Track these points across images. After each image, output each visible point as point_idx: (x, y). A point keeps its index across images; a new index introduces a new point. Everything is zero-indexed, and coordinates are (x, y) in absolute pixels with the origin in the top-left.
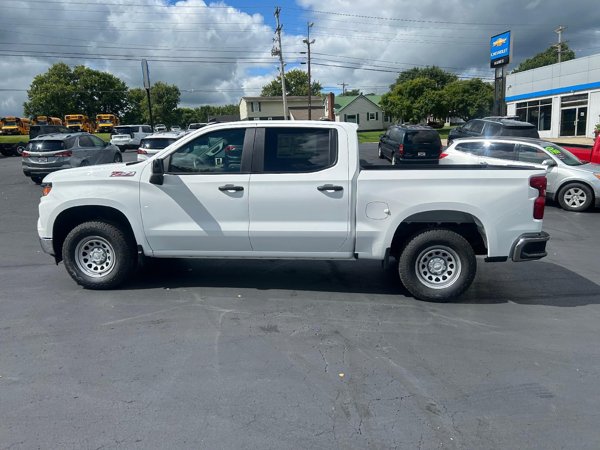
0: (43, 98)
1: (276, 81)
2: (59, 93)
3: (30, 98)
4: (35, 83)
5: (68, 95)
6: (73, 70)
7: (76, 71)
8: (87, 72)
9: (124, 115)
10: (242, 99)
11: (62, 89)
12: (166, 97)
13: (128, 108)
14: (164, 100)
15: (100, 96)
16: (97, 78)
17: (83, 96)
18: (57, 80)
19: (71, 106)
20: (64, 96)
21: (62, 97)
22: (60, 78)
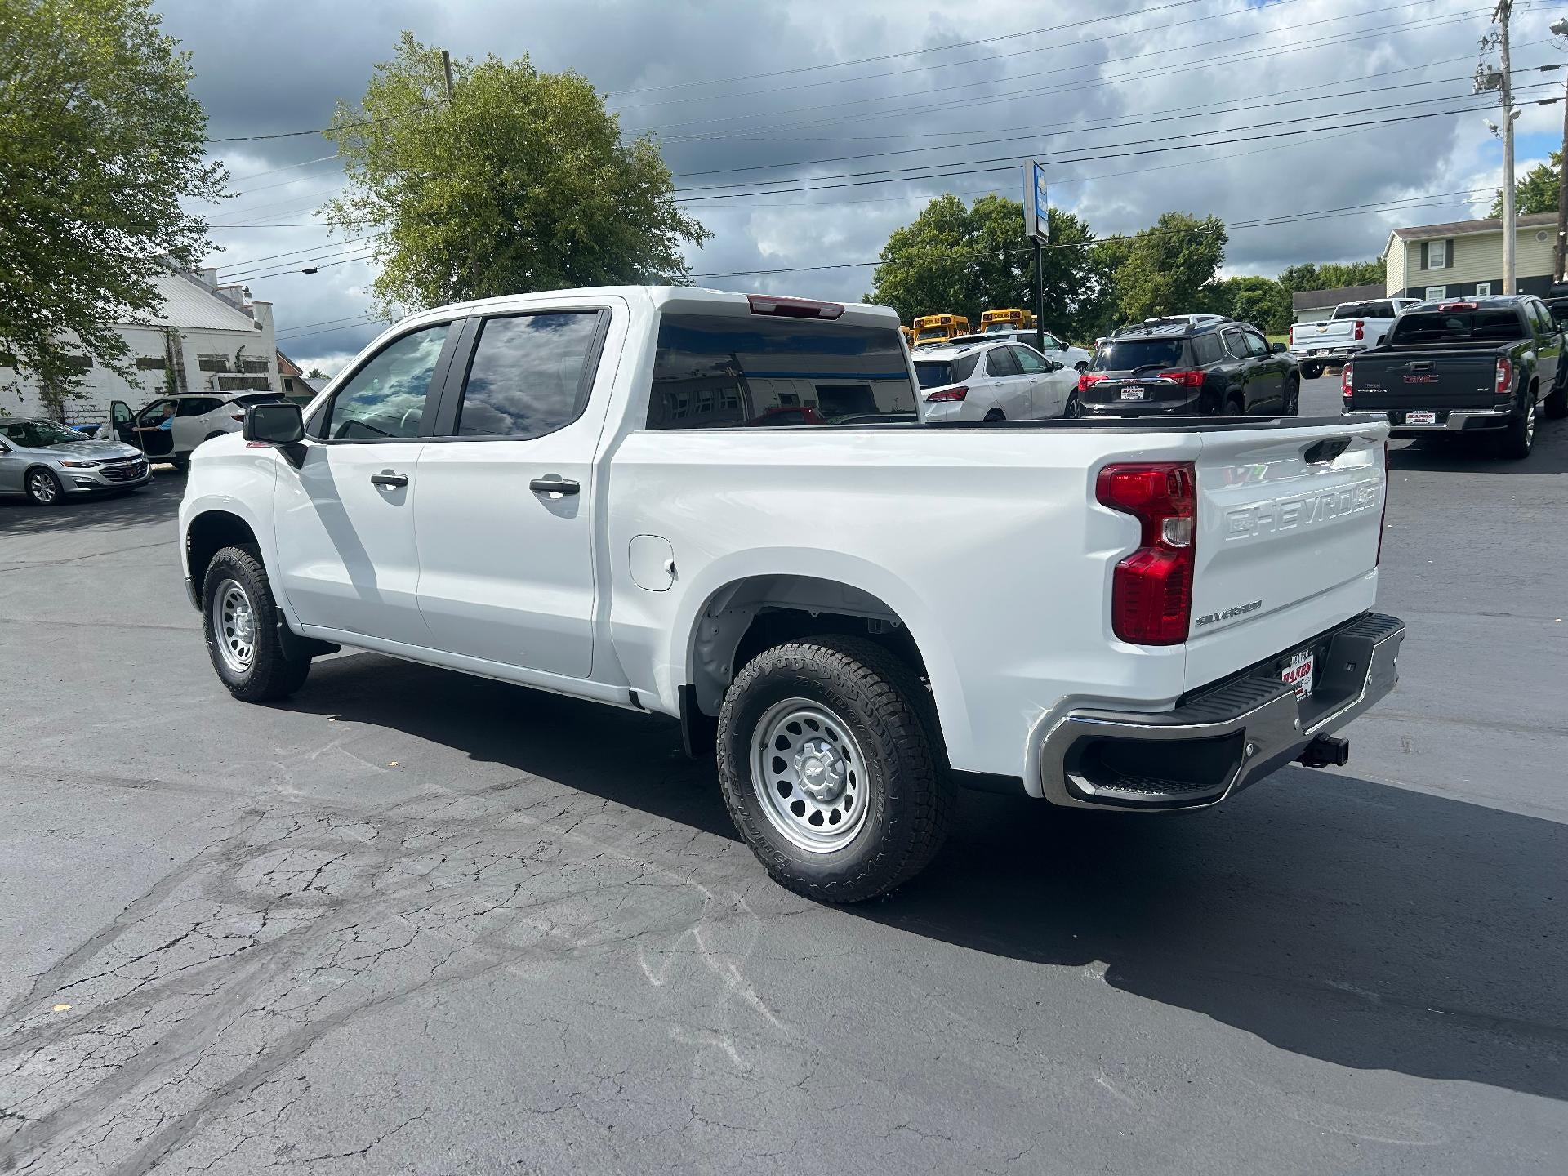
0: (899, 283)
1: (1548, 167)
2: (934, 267)
3: (878, 285)
4: (889, 249)
5: (950, 271)
6: (970, 209)
7: (976, 211)
8: (999, 209)
9: (1077, 307)
10: (1394, 236)
11: (941, 257)
12: (1187, 252)
13: (1088, 288)
14: (1181, 260)
15: (1023, 266)
17: (987, 269)
18: (934, 236)
19: (956, 294)
20: (944, 272)
21: (939, 277)
22: (941, 232)
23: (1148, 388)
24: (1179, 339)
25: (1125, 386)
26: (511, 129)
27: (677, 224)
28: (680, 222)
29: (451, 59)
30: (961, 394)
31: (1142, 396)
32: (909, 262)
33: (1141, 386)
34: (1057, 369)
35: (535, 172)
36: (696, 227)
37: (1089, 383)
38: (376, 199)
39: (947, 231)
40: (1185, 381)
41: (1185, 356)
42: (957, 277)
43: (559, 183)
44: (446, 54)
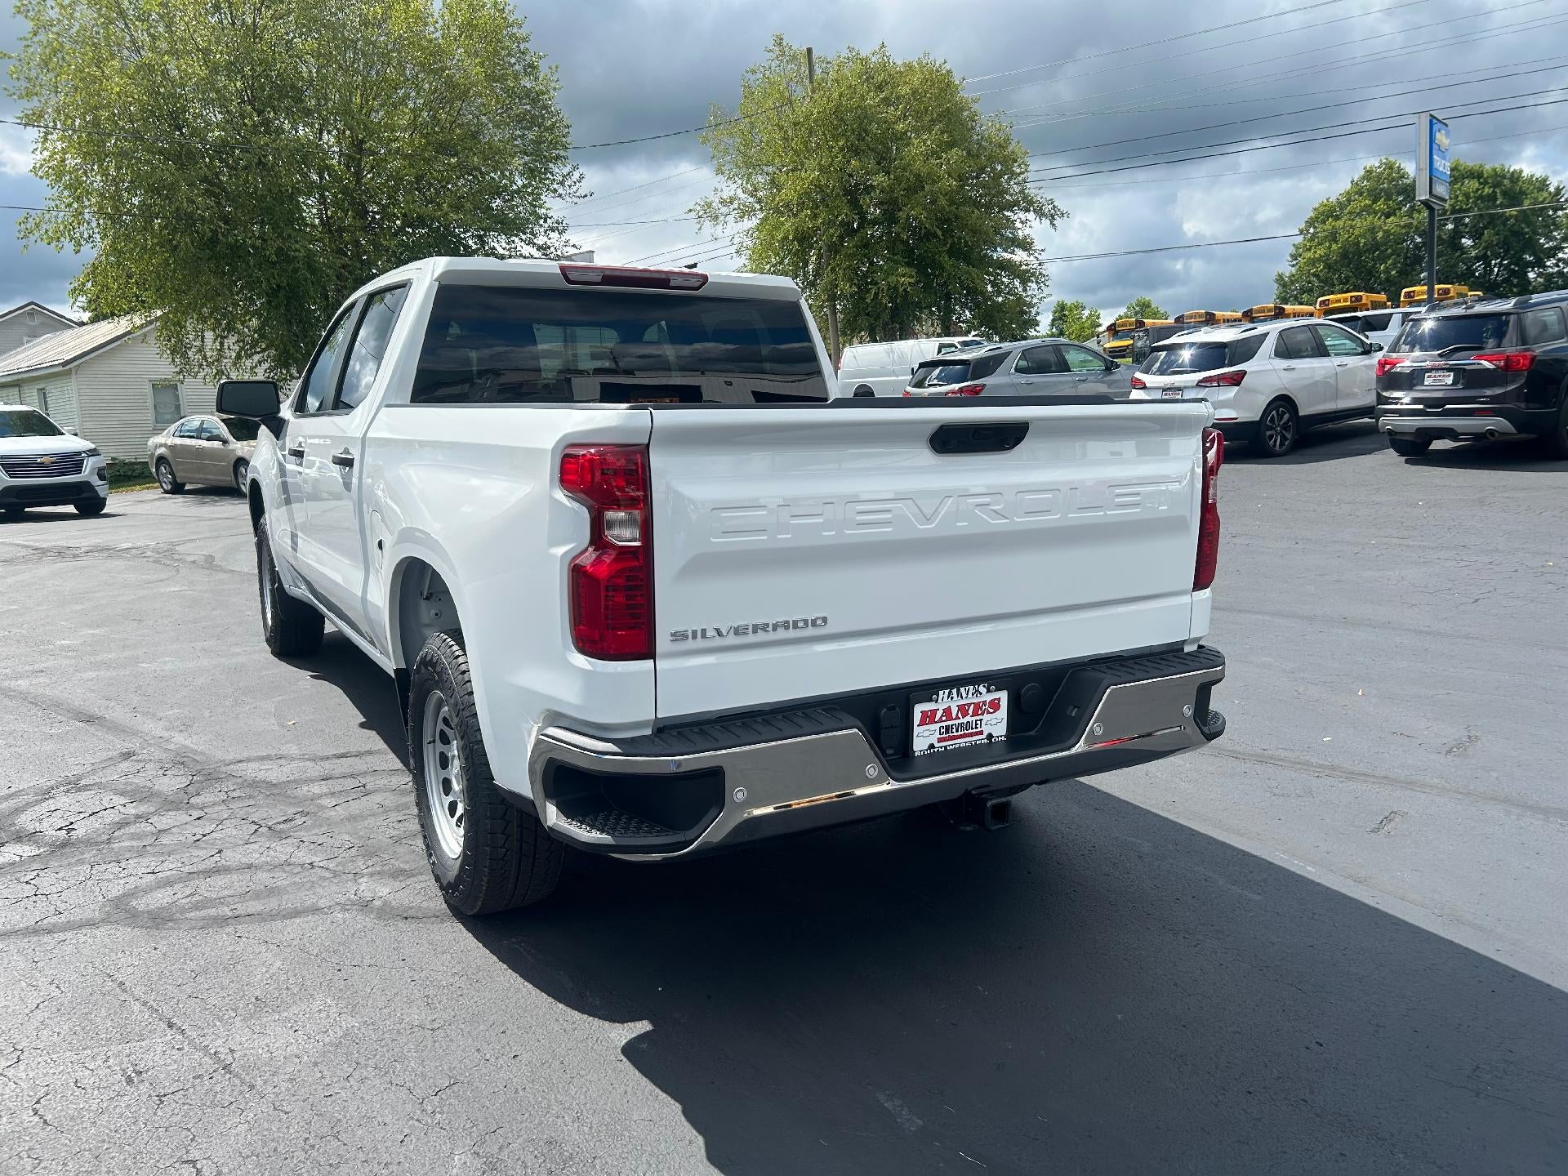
0: (1319, 260)
2: (1362, 241)
3: (1294, 262)
5: (1383, 245)
11: (1372, 230)
16: (1475, 184)
18: (1366, 205)
19: (1387, 271)
20: (1374, 246)
21: (1368, 251)
22: (1374, 202)
23: (1458, 372)
24: (1508, 314)
25: (1430, 370)
26: (864, 117)
27: (1029, 204)
28: (1031, 203)
29: (815, 54)
30: (1236, 379)
31: (1450, 382)
32: (1333, 237)
33: (1449, 370)
34: (1376, 351)
35: (883, 161)
36: (1050, 206)
37: (1388, 367)
38: (742, 196)
39: (1383, 199)
40: (1505, 365)
41: (1511, 334)
42: (1390, 251)
43: (904, 169)
44: (809, 51)
